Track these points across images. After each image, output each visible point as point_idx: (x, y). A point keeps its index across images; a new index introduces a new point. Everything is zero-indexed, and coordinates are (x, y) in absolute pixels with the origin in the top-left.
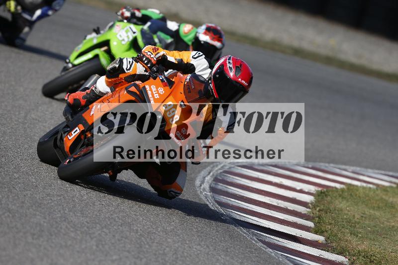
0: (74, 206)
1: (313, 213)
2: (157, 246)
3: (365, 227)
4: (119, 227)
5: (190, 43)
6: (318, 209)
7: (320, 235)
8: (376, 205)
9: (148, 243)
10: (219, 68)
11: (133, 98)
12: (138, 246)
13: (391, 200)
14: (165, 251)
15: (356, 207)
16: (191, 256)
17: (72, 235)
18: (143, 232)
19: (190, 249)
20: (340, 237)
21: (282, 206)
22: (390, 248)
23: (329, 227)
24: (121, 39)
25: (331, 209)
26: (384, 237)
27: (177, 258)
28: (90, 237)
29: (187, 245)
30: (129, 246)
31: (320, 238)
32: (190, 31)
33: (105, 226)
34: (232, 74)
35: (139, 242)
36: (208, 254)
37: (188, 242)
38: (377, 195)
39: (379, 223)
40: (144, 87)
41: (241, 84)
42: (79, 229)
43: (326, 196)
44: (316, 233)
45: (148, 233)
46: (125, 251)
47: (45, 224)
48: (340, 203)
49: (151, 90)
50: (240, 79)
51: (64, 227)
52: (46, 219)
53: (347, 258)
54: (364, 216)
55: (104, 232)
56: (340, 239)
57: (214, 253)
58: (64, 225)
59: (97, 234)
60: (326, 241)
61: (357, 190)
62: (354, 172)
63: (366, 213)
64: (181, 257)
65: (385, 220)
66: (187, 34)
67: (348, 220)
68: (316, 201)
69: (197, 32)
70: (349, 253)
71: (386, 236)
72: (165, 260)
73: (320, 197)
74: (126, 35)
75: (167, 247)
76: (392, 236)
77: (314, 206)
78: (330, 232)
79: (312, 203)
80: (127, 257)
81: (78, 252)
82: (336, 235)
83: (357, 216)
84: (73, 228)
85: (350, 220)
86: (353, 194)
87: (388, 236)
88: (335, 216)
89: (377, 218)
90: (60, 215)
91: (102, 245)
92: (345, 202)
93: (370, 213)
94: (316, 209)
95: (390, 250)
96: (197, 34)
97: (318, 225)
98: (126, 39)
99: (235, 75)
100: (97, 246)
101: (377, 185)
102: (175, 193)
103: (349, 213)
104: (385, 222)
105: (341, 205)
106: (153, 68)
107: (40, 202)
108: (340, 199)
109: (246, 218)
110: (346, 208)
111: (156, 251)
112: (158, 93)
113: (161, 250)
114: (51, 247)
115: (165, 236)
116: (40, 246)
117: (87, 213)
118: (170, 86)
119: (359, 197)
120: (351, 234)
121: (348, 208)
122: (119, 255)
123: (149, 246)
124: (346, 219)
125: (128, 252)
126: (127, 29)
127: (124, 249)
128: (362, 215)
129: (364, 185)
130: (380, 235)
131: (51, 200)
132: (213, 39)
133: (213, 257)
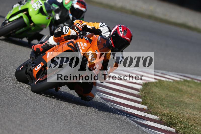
0: (21, 91)
1: (141, 94)
2: (63, 111)
3: (167, 101)
4: (44, 102)
5: (69, 9)
6: (144, 92)
7: (145, 105)
8: (173, 90)
9: (58, 109)
10: (115, 31)
11: (70, 49)
12: (53, 111)
13: (181, 87)
14: (67, 113)
15: (163, 91)
16: (80, 116)
17: (20, 105)
18: (55, 104)
19: (79, 113)
20: (155, 106)
21: (126, 91)
22: (180, 112)
23: (149, 101)
24: (34, 8)
25: (151, 92)
26: (177, 106)
27: (73, 117)
28: (29, 107)
29: (77, 111)
30: (49, 111)
31: (145, 107)
32: (68, 2)
33: (36, 101)
34: (121, 35)
35: (53, 109)
36: (88, 115)
37: (78, 109)
38: (174, 85)
39: (174, 99)
40: (77, 43)
41: (127, 40)
42: (23, 103)
43: (148, 85)
44: (143, 104)
45: (58, 104)
46: (46, 114)
47: (6, 100)
48: (155, 89)
49: (80, 44)
50: (126, 37)
51: (15, 102)
52: (6, 97)
53: (158, 117)
54: (167, 95)
55: (36, 104)
56: (155, 107)
57: (92, 115)
58: (15, 100)
59: (32, 105)
60: (148, 108)
61: (164, 82)
62: (162, 73)
63: (168, 94)
64: (75, 117)
65: (178, 97)
66: (67, 4)
67: (159, 98)
68: (143, 88)
69: (72, 3)
70: (159, 114)
71: (178, 106)
72: (66, 118)
73: (145, 86)
74: (37, 6)
75: (68, 111)
76: (181, 106)
77: (142, 90)
78: (150, 104)
79: (141, 89)
80: (47, 117)
81: (23, 114)
82: (153, 105)
83: (164, 96)
84: (20, 102)
85: (160, 98)
86: (161, 84)
87: (179, 106)
88: (153, 96)
89: (174, 97)
90: (14, 96)
91: (35, 110)
92: (157, 89)
93: (170, 94)
94: (143, 92)
95: (180, 113)
96: (73, 4)
97: (144, 100)
98: (37, 8)
99: (123, 35)
100: (32, 111)
101: (174, 80)
102: (91, 98)
103: (160, 94)
104: (178, 99)
105: (156, 90)
106: (80, 32)
107: (3, 89)
108: (155, 87)
109: (108, 97)
110: (158, 92)
111: (62, 114)
112: (84, 46)
113: (64, 113)
114: (9, 111)
115: (67, 106)
116: (4, 111)
117: (27, 94)
118: (90, 42)
119: (165, 86)
120: (160, 105)
121: (159, 92)
122: (43, 116)
123: (59, 111)
124: (158, 97)
125: (48, 114)
126: (37, 3)
127: (45, 112)
128: (166, 95)
129: (167, 80)
130: (175, 105)
131: (9, 88)
132: (81, 7)
133: (91, 117)
